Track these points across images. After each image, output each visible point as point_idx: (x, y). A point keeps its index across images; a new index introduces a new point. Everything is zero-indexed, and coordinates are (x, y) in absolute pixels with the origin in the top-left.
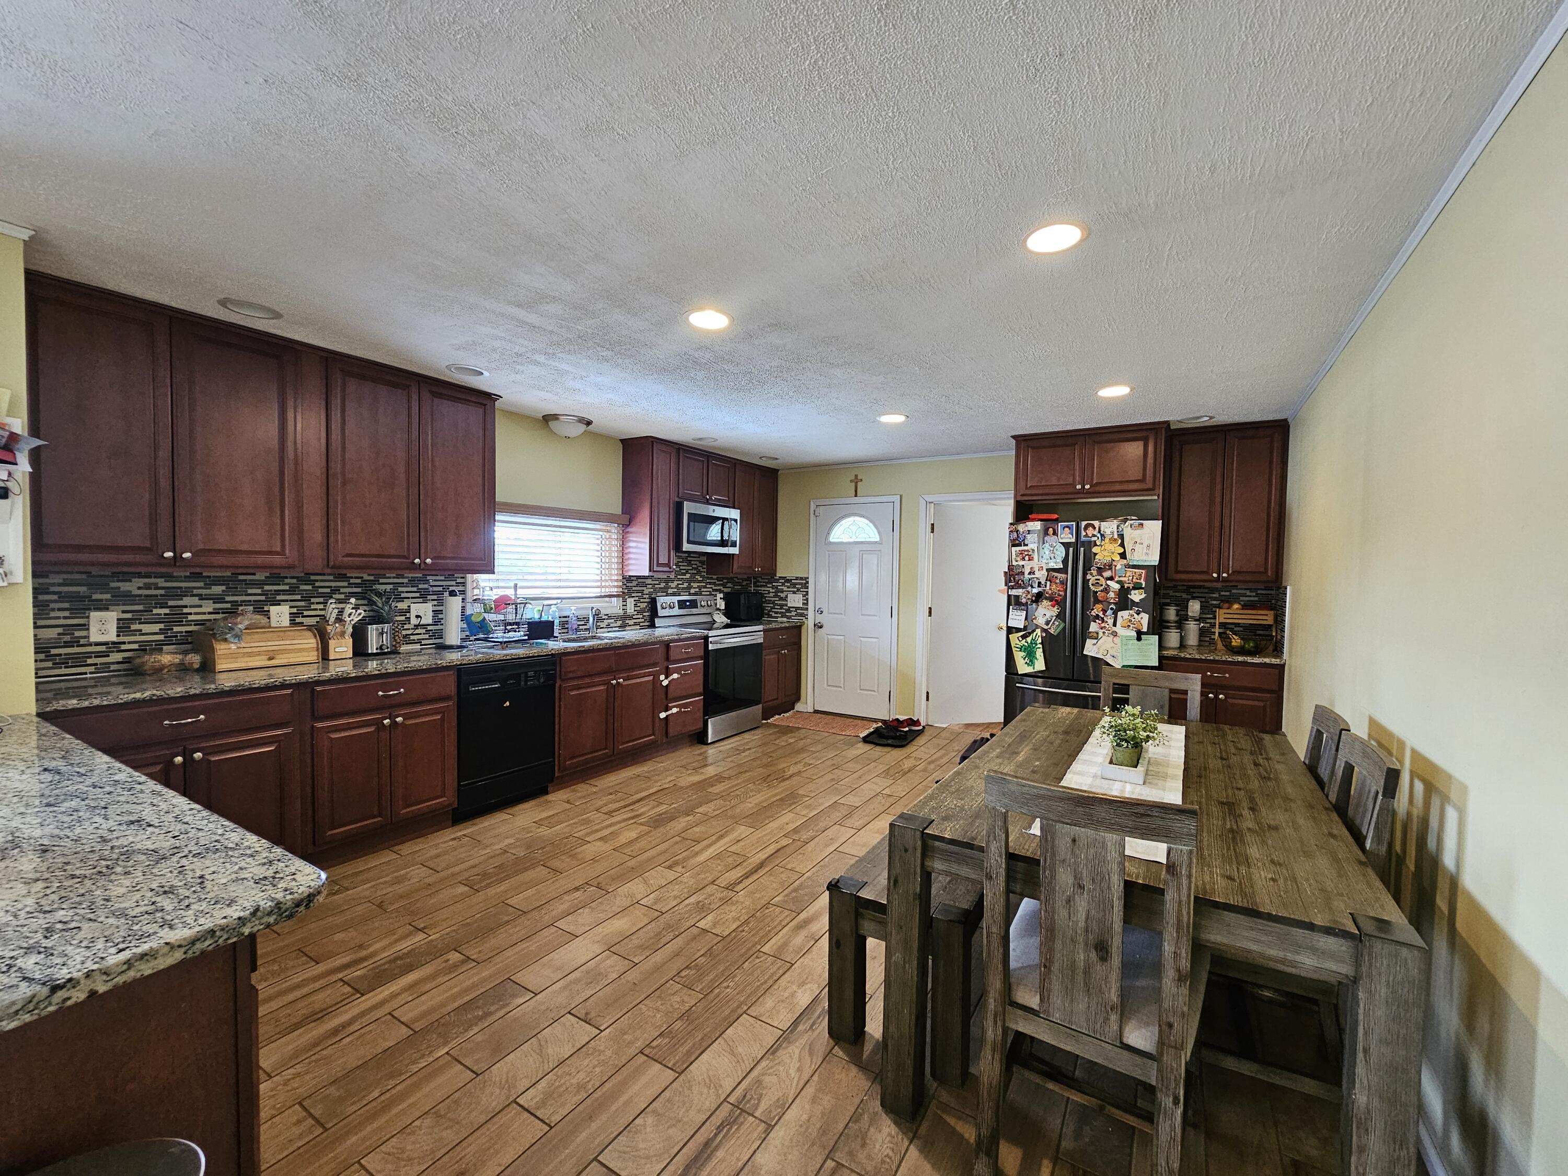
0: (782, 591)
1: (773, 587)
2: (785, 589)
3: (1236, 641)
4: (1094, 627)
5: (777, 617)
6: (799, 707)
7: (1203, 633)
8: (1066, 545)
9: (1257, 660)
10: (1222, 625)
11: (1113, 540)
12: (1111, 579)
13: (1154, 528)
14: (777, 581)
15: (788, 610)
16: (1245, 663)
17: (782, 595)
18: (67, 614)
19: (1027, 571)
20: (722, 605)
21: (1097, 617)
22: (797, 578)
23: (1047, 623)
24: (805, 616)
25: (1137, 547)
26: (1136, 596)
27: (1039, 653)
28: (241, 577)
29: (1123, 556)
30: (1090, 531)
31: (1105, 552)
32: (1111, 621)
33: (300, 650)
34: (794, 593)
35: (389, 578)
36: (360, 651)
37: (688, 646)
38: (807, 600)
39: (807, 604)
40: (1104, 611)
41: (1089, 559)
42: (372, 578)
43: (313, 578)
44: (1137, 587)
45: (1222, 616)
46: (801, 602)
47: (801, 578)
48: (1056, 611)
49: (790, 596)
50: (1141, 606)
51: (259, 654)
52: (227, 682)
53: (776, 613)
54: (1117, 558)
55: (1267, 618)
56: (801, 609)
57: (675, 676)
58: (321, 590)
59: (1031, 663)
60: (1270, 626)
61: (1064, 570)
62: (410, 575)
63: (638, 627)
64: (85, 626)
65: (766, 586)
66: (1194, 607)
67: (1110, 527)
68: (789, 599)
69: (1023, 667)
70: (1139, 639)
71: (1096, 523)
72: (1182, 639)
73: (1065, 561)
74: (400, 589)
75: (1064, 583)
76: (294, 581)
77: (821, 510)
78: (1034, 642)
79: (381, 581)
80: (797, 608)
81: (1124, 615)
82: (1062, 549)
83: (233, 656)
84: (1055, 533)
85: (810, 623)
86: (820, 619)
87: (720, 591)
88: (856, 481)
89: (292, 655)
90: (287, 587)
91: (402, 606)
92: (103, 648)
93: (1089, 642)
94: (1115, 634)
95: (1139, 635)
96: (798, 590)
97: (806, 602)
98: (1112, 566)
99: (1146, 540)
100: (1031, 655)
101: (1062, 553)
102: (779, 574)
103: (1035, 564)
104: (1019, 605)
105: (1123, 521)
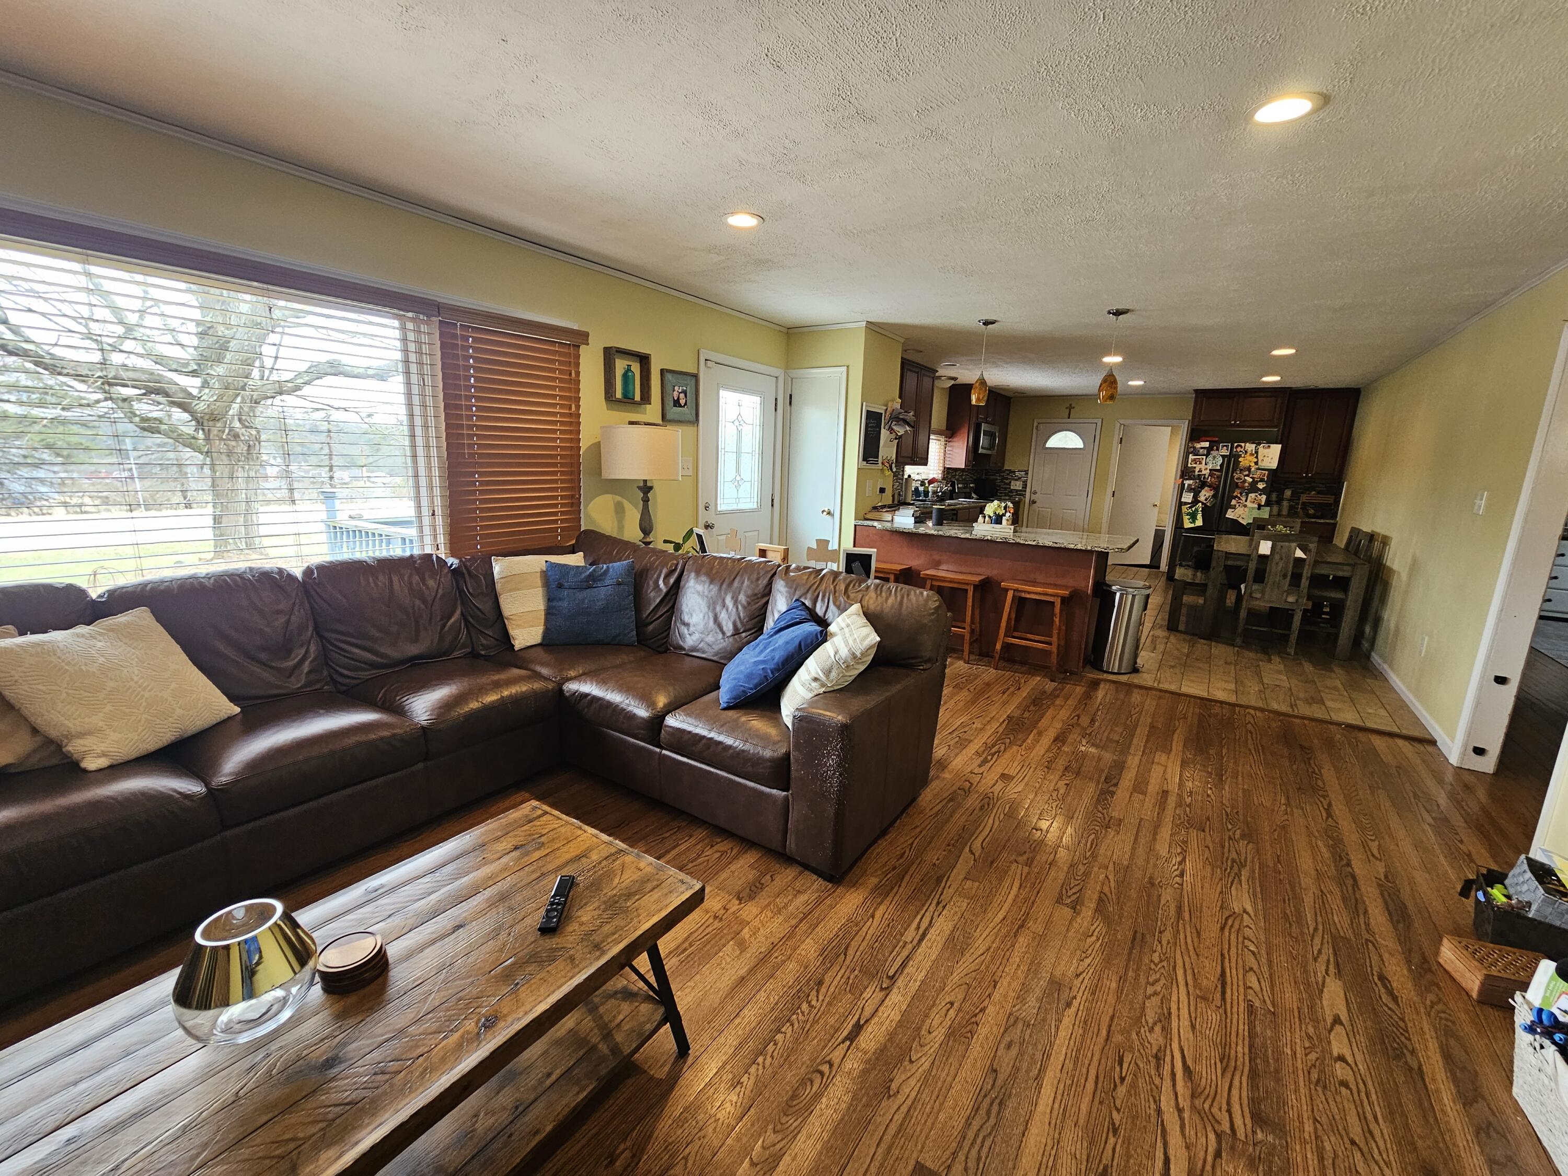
0: (1007, 479)
1: (1000, 476)
2: (1009, 477)
3: (1311, 512)
4: (1234, 502)
5: (1001, 496)
7: (1290, 508)
8: (1224, 456)
9: (1322, 521)
10: (1304, 503)
11: (1252, 455)
12: (1248, 476)
13: (1276, 449)
14: (1004, 472)
15: (1012, 491)
16: (1316, 523)
17: (1007, 481)
19: (1197, 470)
21: (1237, 496)
22: (1019, 471)
23: (1206, 500)
24: (1024, 496)
25: (1265, 459)
26: (1261, 486)
27: (1199, 516)
29: (1256, 463)
30: (1239, 449)
31: (1244, 461)
32: (1244, 499)
34: (1016, 480)
40: (1241, 494)
41: (1237, 463)
44: (1262, 480)
45: (1304, 498)
46: (1021, 486)
47: (1023, 471)
48: (1212, 492)
49: (1013, 483)
50: (1263, 491)
54: (1253, 464)
55: (1330, 499)
56: (1021, 490)
59: (1194, 522)
60: (1331, 504)
61: (1221, 471)
65: (995, 475)
66: (1288, 493)
67: (1250, 447)
68: (1011, 484)
69: (1188, 524)
70: (1259, 509)
71: (1243, 444)
72: (1280, 510)
73: (1222, 465)
75: (1219, 478)
77: (1041, 426)
78: (1197, 510)
81: (1252, 495)
82: (1221, 459)
84: (1218, 449)
85: (1027, 500)
86: (1034, 497)
88: (1070, 408)
93: (1230, 511)
94: (1245, 506)
97: (1025, 486)
98: (1249, 469)
99: (1271, 455)
100: (1193, 517)
101: (1220, 461)
102: (1006, 467)
103: (1203, 466)
104: (1190, 489)
105: (1259, 444)
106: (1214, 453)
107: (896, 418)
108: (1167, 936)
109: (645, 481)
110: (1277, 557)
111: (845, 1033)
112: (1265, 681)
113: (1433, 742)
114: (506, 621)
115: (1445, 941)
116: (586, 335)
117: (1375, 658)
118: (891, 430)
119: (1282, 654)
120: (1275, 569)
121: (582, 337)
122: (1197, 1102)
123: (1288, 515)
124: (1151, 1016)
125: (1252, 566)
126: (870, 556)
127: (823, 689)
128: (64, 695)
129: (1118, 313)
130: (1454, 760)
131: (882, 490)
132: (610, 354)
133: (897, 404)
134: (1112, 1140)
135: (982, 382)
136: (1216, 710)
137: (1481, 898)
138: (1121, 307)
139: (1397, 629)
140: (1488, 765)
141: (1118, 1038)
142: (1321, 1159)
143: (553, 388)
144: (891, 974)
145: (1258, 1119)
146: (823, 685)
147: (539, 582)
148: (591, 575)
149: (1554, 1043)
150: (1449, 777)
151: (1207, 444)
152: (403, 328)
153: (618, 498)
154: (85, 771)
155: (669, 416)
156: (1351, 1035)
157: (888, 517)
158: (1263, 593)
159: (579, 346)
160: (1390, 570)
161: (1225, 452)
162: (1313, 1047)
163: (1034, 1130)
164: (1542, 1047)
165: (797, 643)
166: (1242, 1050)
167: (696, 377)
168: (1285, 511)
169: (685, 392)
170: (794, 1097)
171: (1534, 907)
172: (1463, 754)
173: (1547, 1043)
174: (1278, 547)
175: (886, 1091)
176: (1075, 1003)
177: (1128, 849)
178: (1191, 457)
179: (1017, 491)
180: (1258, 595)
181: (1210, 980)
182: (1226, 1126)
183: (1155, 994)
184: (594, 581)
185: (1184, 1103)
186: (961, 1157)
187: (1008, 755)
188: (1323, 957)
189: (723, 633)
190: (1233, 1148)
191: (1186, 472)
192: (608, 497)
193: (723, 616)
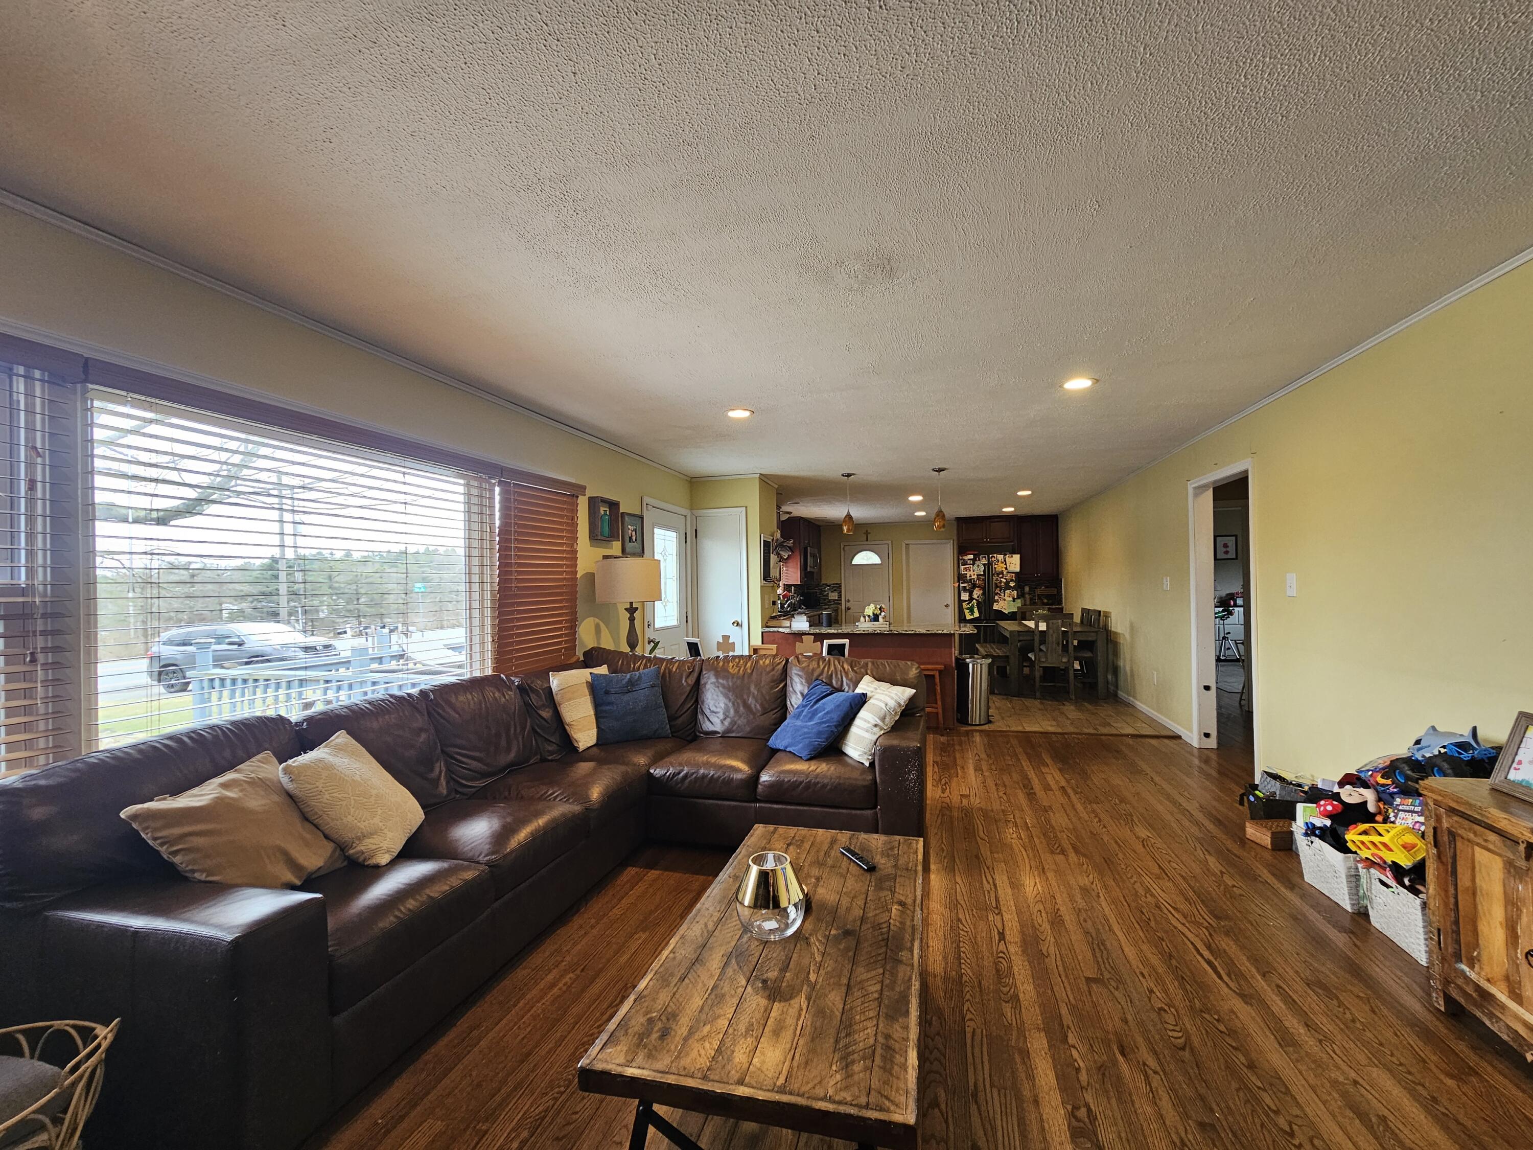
0: (825, 591)
1: (820, 589)
2: (827, 590)
3: (1045, 601)
4: (996, 598)
5: (822, 606)
7: (1031, 599)
8: (984, 565)
9: (1053, 607)
10: (1039, 595)
11: (1002, 562)
12: (1002, 578)
13: (1017, 558)
14: (823, 586)
15: (830, 601)
17: (826, 593)
19: (968, 576)
21: (998, 593)
22: (834, 584)
23: (978, 597)
24: (840, 604)
25: (1011, 565)
26: (1012, 584)
27: (976, 610)
29: (1006, 568)
30: (993, 559)
31: (999, 567)
32: (1003, 595)
34: (833, 592)
40: (1000, 591)
41: (994, 569)
44: (1012, 580)
45: (1038, 592)
46: (837, 596)
47: (837, 584)
48: (981, 592)
49: (830, 594)
50: (1014, 588)
53: (822, 603)
54: (1004, 569)
55: (1056, 591)
56: (838, 600)
59: (972, 614)
60: (1056, 595)
61: (984, 575)
65: (816, 589)
66: (1029, 588)
67: (1001, 557)
69: (968, 617)
70: (1014, 601)
71: (995, 556)
72: (1026, 601)
73: (984, 571)
75: (983, 580)
77: (847, 548)
78: (973, 605)
81: (1008, 592)
82: (982, 566)
84: (979, 560)
86: (848, 605)
88: (867, 533)
93: (995, 604)
94: (1005, 600)
95: (1014, 600)
96: (835, 591)
97: (840, 596)
98: (1002, 573)
99: (1014, 562)
100: (971, 611)
101: (982, 568)
102: (823, 582)
103: (971, 572)
104: (965, 589)
105: (1005, 555)
106: (978, 563)
107: (781, 545)
108: (1121, 856)
109: (631, 603)
110: (1051, 631)
111: (997, 938)
112: (1070, 717)
113: (1179, 737)
114: (567, 727)
115: (1248, 824)
116: (584, 488)
117: (1121, 694)
118: (778, 554)
119: (1069, 700)
120: (1052, 638)
121: (582, 489)
122: (1189, 919)
123: (1031, 604)
124: (1141, 892)
125: (1037, 638)
126: (844, 645)
127: (882, 732)
128: (353, 802)
129: (940, 470)
130: (1196, 744)
131: (774, 603)
132: (594, 502)
133: (778, 535)
134: (1164, 943)
135: (849, 517)
136: (1054, 738)
137: (1252, 799)
138: (941, 466)
139: (1132, 671)
140: (1212, 743)
141: (1133, 905)
142: (1252, 925)
143: (562, 531)
144: (994, 905)
145: (1217, 917)
146: (881, 729)
147: (586, 691)
148: (630, 680)
149: (1316, 836)
150: (1196, 752)
151: (972, 557)
152: (467, 485)
153: (597, 620)
154: (377, 867)
155: (628, 550)
156: (1232, 877)
157: (787, 623)
158: (1046, 658)
159: (577, 497)
160: (1116, 633)
161: (984, 561)
162: (1220, 885)
163: (1126, 950)
164: (1312, 842)
165: (847, 704)
166: (1191, 894)
167: (642, 518)
168: (1028, 602)
169: (635, 530)
170: (998, 971)
171: (1278, 793)
172: (1200, 739)
173: (1313, 838)
174: (1051, 625)
175: (1042, 956)
176: (1101, 895)
177: (1066, 820)
178: (962, 567)
179: (834, 600)
180: (1043, 660)
181: (1156, 870)
182: (1206, 924)
183: (1135, 882)
184: (633, 685)
185: (1184, 921)
186: (1103, 969)
187: (954, 784)
188: (1198, 849)
189: (754, 714)
190: (1215, 931)
191: (961, 578)
192: (591, 619)
193: (751, 701)
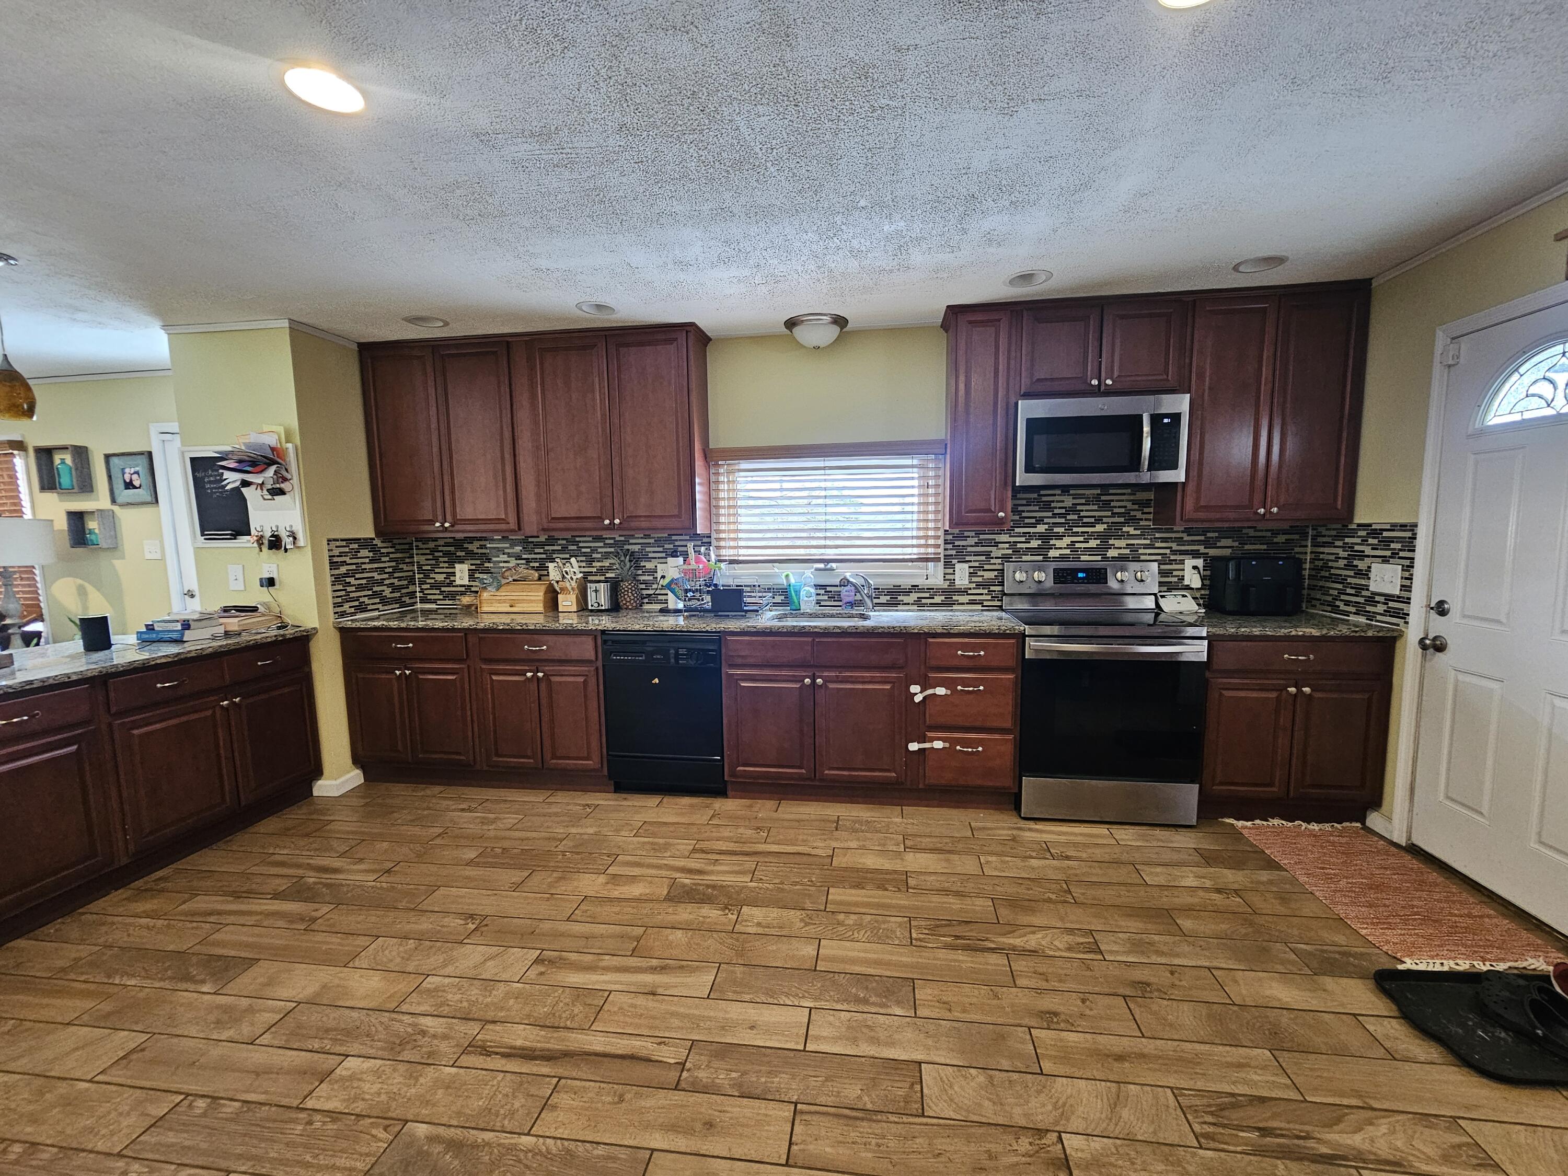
0: (1362, 557)
1: (1344, 547)
2: (1368, 551)
5: (1347, 614)
6: (1374, 820)
14: (1354, 532)
15: (1371, 600)
17: (1362, 565)
18: (446, 565)
20: (1193, 580)
22: (1394, 527)
24: (1404, 616)
28: (530, 540)
33: (532, 601)
34: (1385, 560)
35: (638, 538)
36: (583, 607)
37: (974, 647)
38: (1410, 579)
39: (1407, 588)
42: (623, 539)
43: (577, 539)
46: (1398, 582)
47: (1403, 527)
49: (1377, 568)
51: (504, 601)
52: (485, 622)
53: (1347, 603)
56: (1398, 599)
57: (941, 691)
58: (584, 550)
62: (656, 536)
63: (979, 607)
64: (454, 574)
65: (1330, 544)
68: (1372, 575)
74: (647, 549)
76: (564, 542)
79: (631, 541)
80: (1389, 598)
83: (490, 602)
85: (1413, 632)
86: (1439, 627)
87: (1195, 554)
89: (525, 605)
90: (559, 548)
91: (649, 565)
92: (463, 589)
96: (1394, 555)
155: (120, 500)
167: (149, 454)
169: (138, 474)
